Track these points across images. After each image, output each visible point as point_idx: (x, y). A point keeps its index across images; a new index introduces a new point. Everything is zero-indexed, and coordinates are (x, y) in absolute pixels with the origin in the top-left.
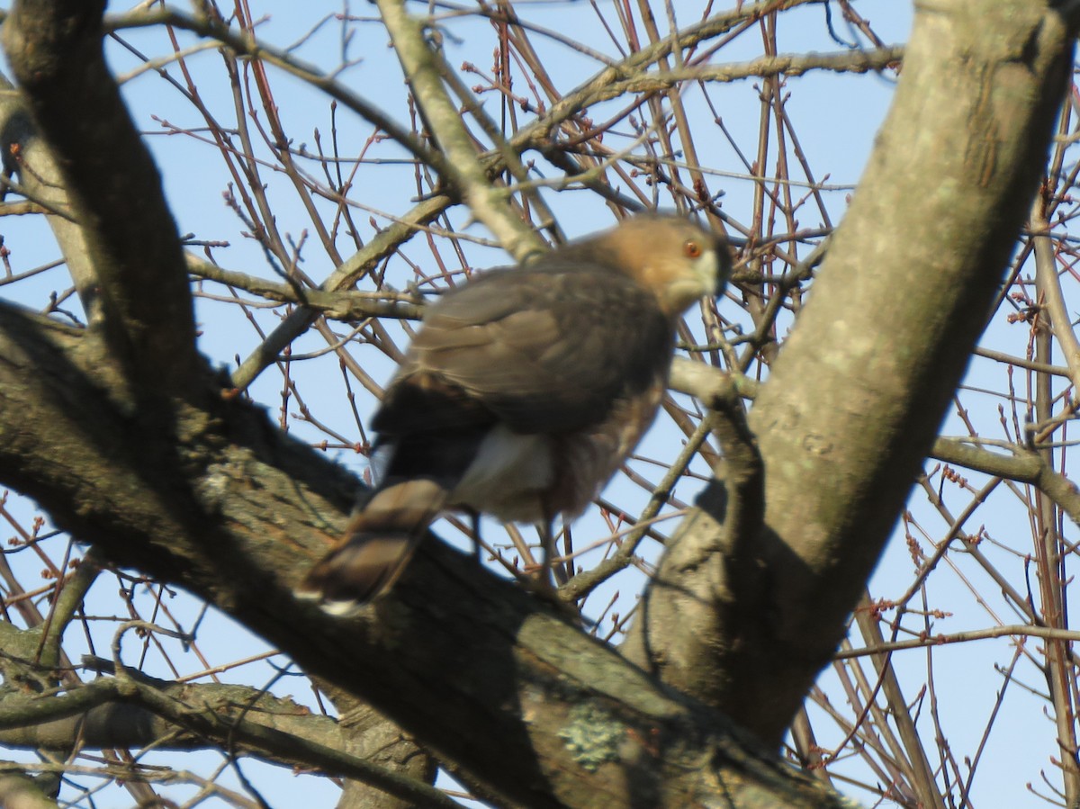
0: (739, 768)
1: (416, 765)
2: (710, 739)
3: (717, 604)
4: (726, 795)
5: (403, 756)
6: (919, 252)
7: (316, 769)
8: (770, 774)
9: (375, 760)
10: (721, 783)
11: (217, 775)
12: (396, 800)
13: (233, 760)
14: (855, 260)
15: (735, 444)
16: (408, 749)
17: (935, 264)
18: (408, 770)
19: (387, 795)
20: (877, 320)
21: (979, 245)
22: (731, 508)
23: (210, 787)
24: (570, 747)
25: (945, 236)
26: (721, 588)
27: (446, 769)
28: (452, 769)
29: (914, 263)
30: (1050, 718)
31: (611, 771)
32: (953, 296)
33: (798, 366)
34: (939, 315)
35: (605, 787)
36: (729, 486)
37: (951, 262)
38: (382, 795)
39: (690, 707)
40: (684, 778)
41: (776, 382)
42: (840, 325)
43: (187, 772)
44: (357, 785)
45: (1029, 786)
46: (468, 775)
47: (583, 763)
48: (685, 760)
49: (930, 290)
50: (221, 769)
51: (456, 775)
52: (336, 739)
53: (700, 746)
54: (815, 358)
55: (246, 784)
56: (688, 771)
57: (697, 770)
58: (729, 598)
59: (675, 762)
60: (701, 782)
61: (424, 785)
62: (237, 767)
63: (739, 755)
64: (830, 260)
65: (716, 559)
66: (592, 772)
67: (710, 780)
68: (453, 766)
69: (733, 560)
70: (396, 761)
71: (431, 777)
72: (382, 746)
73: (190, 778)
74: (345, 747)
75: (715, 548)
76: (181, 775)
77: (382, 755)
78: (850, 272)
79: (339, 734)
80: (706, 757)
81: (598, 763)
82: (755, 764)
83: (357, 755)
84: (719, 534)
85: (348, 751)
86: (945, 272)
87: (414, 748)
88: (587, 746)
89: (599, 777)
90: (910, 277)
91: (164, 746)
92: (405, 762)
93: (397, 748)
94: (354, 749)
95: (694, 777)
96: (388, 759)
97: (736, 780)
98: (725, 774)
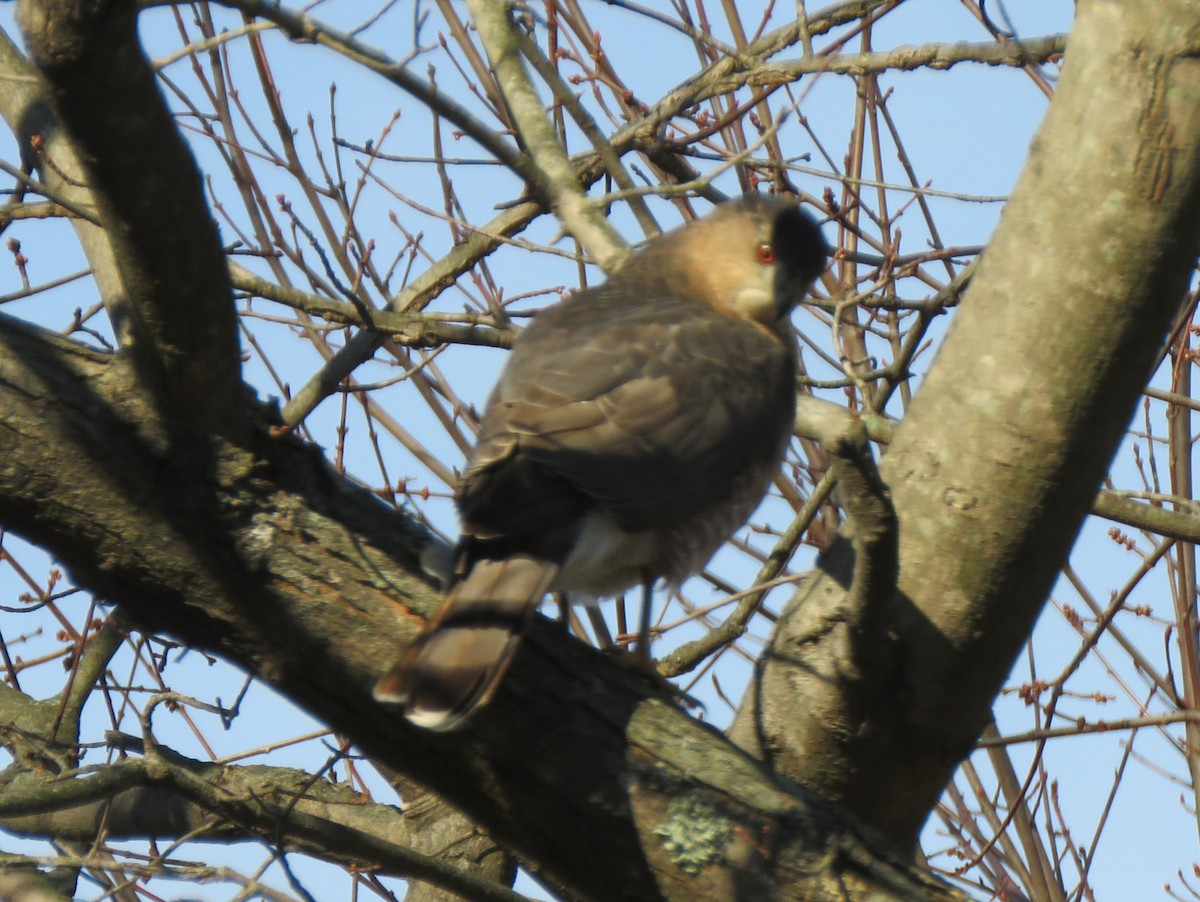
0: (864, 873)
1: (492, 864)
2: (831, 839)
3: (840, 681)
5: (477, 854)
6: (1081, 276)
7: (376, 866)
8: (900, 880)
9: (444, 858)
10: (842, 888)
11: (261, 873)
13: (280, 855)
14: (1005, 285)
15: (863, 497)
16: (483, 844)
17: (1099, 291)
18: (482, 869)
19: (458, 898)
20: (1030, 354)
21: (1149, 269)
22: (858, 571)
23: (253, 887)
24: (669, 846)
25: (1110, 258)
26: (845, 664)
27: (526, 869)
28: (534, 870)
29: (1075, 289)
30: (1188, 809)
31: (715, 874)
32: (1119, 327)
33: (938, 407)
34: (1102, 350)
35: (709, 893)
36: (856, 545)
37: (1115, 287)
38: (452, 897)
39: (808, 801)
40: (801, 884)
41: (912, 426)
42: (988, 360)
43: (228, 869)
44: (424, 886)
45: (1168, 888)
46: (552, 878)
47: (683, 865)
48: (802, 863)
49: (1092, 322)
50: (266, 866)
51: (539, 876)
52: (400, 832)
53: (820, 847)
54: (958, 398)
55: (295, 883)
56: (805, 876)
57: (817, 875)
58: (854, 676)
59: (790, 865)
60: (820, 888)
61: (501, 888)
62: (286, 865)
63: (864, 858)
64: (976, 285)
65: (841, 629)
66: (694, 876)
67: (830, 886)
68: (534, 867)
69: (860, 631)
70: (469, 859)
71: (510, 879)
72: (453, 840)
73: (230, 876)
74: (410, 843)
75: (840, 617)
76: (220, 872)
77: (452, 852)
78: (999, 297)
79: (403, 827)
80: (826, 860)
81: (701, 865)
82: (883, 869)
83: (424, 851)
84: (844, 601)
85: (413, 845)
86: (1110, 300)
87: (490, 844)
88: (688, 845)
89: (702, 881)
90: (1070, 305)
91: (199, 838)
92: (479, 859)
93: (471, 843)
94: (420, 843)
95: (812, 882)
96: (459, 856)
97: (860, 887)
98: (848, 880)
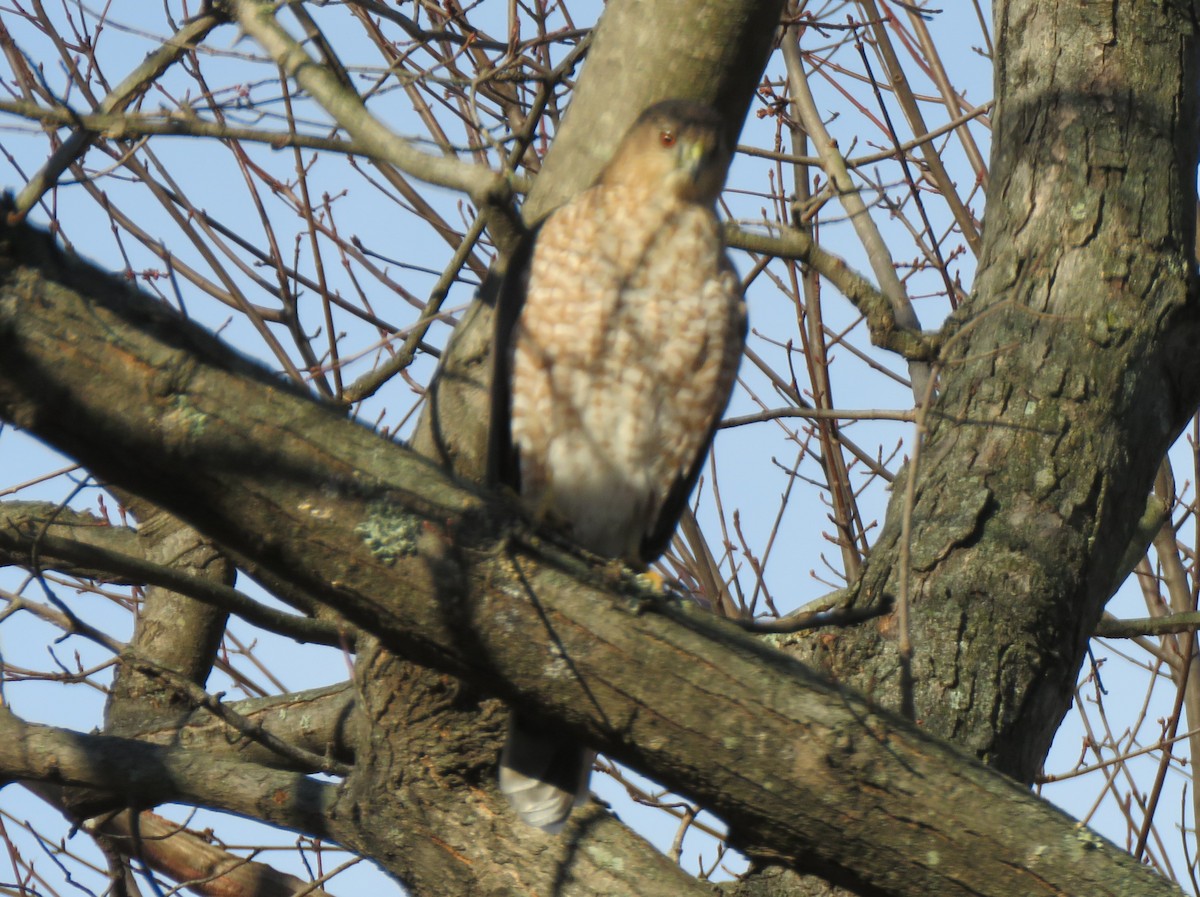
0: (532, 554)
1: (215, 571)
2: (504, 527)
4: (522, 579)
5: (202, 562)
6: (680, 42)
7: (119, 578)
9: (175, 566)
10: (516, 568)
11: (22, 589)
12: (198, 604)
13: (37, 574)
14: (617, 54)
16: (207, 553)
17: (696, 54)
18: (208, 574)
19: (189, 599)
23: (16, 602)
24: (368, 541)
25: (704, 26)
27: (245, 571)
28: (251, 570)
29: (676, 53)
31: (409, 561)
33: (569, 159)
35: (405, 578)
37: (711, 50)
38: (184, 599)
39: (483, 496)
40: (482, 565)
42: (607, 117)
44: (160, 591)
46: (267, 575)
47: (381, 557)
48: (481, 547)
50: (26, 584)
51: (256, 577)
52: (136, 548)
53: (495, 533)
54: (585, 151)
55: (52, 597)
56: (485, 558)
57: (494, 556)
59: (471, 550)
60: (497, 568)
61: (224, 588)
62: (43, 580)
64: (594, 54)
66: (392, 565)
67: (506, 567)
70: (195, 567)
71: (231, 579)
72: (181, 552)
74: (146, 556)
77: (181, 562)
78: (613, 65)
79: (139, 543)
80: (501, 544)
81: (395, 555)
82: (551, 550)
83: (158, 562)
85: (149, 558)
86: (706, 60)
87: (213, 552)
88: (384, 540)
89: (399, 568)
90: (673, 66)
92: (205, 566)
93: (196, 554)
94: (154, 557)
95: (490, 563)
96: (188, 565)
97: (531, 565)
98: (521, 560)
